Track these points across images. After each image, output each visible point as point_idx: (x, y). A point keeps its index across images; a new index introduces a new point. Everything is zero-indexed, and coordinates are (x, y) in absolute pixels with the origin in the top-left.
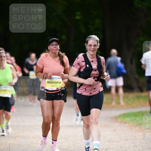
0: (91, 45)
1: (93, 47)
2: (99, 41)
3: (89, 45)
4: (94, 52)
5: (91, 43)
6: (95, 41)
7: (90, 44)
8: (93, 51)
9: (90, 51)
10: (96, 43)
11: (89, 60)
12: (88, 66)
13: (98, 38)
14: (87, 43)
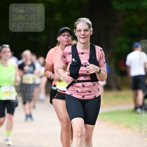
0: (80, 31)
1: (82, 33)
2: (91, 25)
3: (78, 31)
5: (80, 28)
7: (79, 29)
8: (83, 38)
9: (81, 38)
11: (77, 52)
12: (74, 60)
13: (91, 21)
14: (76, 28)
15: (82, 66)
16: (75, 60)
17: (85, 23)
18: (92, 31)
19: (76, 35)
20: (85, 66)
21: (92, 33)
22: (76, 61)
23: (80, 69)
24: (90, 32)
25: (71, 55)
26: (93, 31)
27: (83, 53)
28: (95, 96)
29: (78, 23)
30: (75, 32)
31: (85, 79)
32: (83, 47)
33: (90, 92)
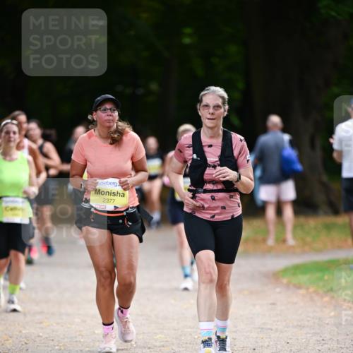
2: (227, 100)
3: (203, 106)
8: (212, 119)
9: (207, 120)
11: (201, 143)
12: (195, 156)
16: (197, 157)
17: (217, 96)
19: (200, 114)
20: (213, 167)
21: (226, 113)
22: (199, 159)
23: (206, 172)
24: (223, 111)
25: (191, 148)
26: (228, 110)
28: (233, 216)
29: (205, 94)
30: (198, 107)
31: (215, 188)
32: (211, 134)
33: (224, 208)
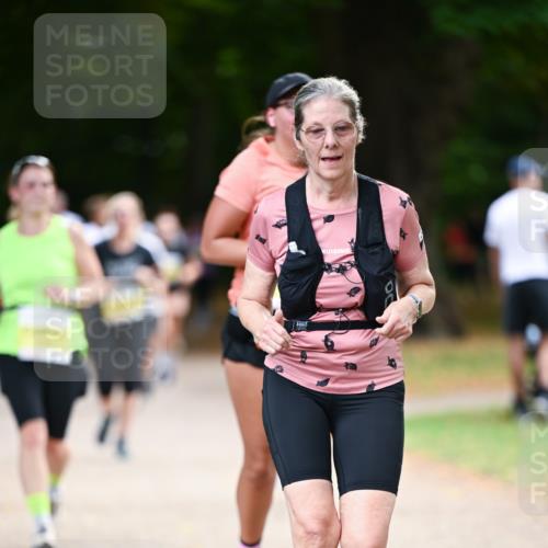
0: (318, 131)
2: (357, 104)
3: (308, 131)
4: (340, 162)
5: (318, 118)
6: (341, 105)
7: (316, 124)
8: (332, 159)
9: (322, 162)
10: (344, 115)
12: (294, 247)
13: (355, 89)
15: (326, 270)
16: (299, 248)
17: (337, 100)
18: (362, 129)
20: (338, 270)
22: (303, 253)
23: (321, 284)
25: (285, 229)
27: (329, 219)
29: (308, 101)
32: (331, 193)
33: (353, 367)
